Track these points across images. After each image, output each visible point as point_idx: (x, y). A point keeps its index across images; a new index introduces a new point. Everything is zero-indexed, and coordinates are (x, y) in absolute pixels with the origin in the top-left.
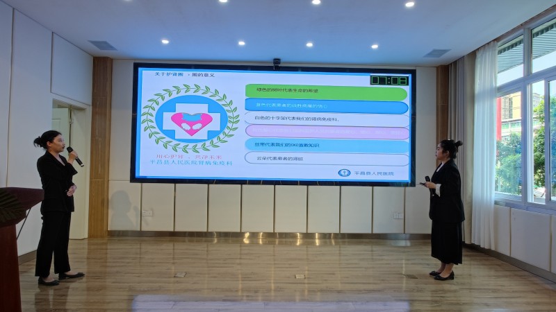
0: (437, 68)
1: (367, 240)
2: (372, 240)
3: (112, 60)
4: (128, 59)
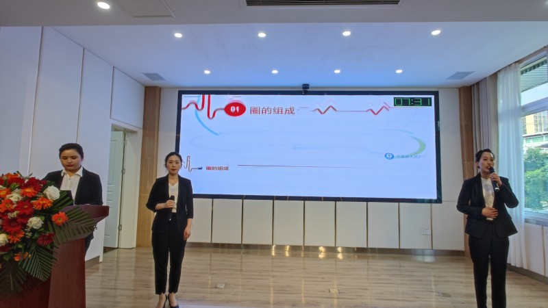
0: (460, 89)
1: (395, 255)
2: (400, 255)
3: (160, 89)
4: (174, 88)
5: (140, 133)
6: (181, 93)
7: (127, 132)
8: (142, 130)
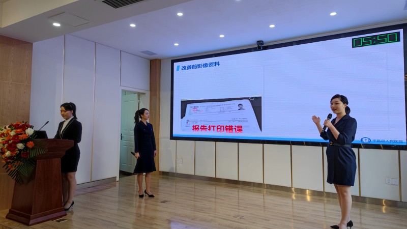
3: (160, 60)
4: (167, 58)
5: (148, 94)
6: (173, 61)
7: (139, 94)
8: (149, 92)
